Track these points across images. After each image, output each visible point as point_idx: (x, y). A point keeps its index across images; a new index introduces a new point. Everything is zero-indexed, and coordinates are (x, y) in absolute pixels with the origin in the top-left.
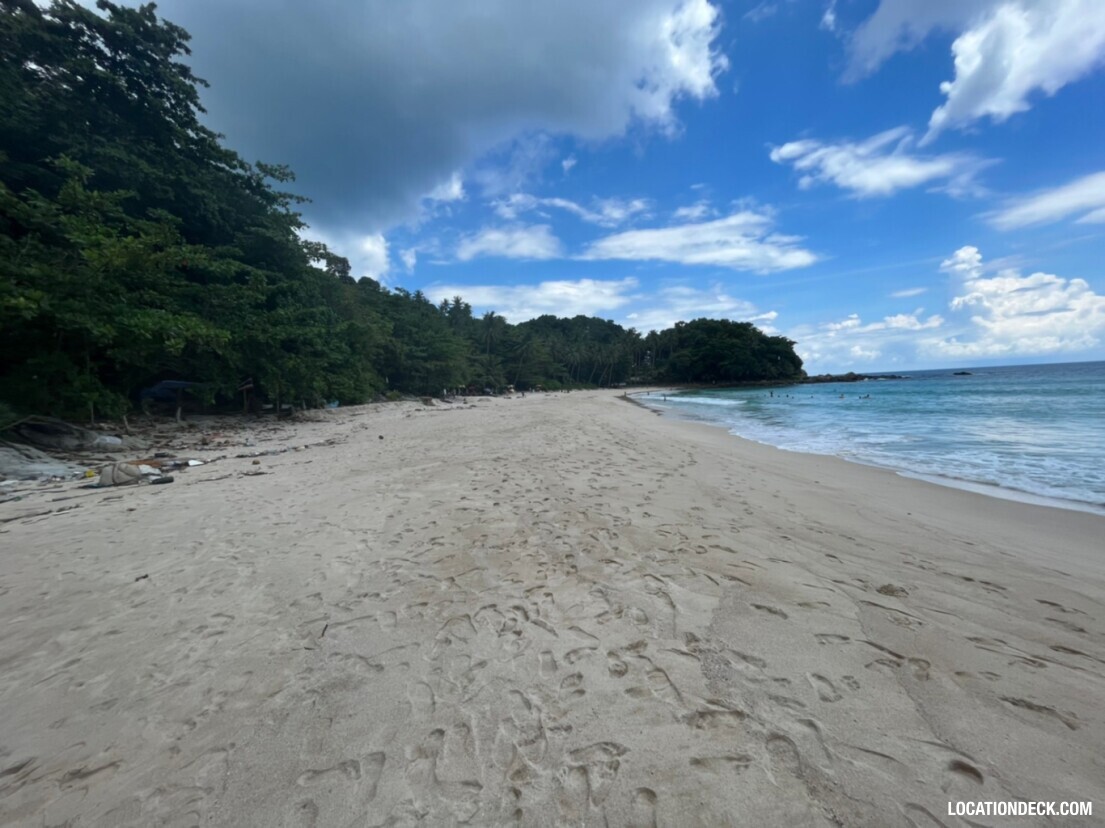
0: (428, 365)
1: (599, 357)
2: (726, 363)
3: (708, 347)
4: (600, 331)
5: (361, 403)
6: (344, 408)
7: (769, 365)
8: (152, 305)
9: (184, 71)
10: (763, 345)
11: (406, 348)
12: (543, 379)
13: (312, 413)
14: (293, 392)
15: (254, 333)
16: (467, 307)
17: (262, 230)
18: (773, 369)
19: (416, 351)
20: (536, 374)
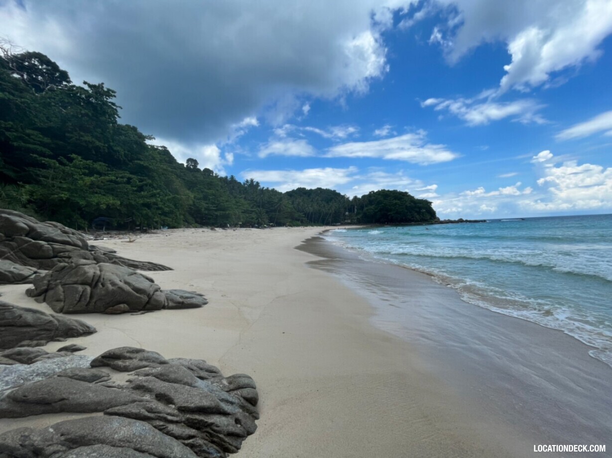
0: (216, 213)
1: (324, 210)
2: (391, 213)
3: (383, 205)
4: (329, 196)
5: (177, 228)
6: (169, 230)
7: (416, 214)
8: (96, 193)
9: (113, 104)
10: (412, 204)
11: (206, 205)
12: (290, 220)
13: (155, 231)
14: (146, 222)
15: (131, 201)
16: (258, 183)
17: (139, 162)
18: (417, 216)
19: (211, 207)
20: (286, 218)
